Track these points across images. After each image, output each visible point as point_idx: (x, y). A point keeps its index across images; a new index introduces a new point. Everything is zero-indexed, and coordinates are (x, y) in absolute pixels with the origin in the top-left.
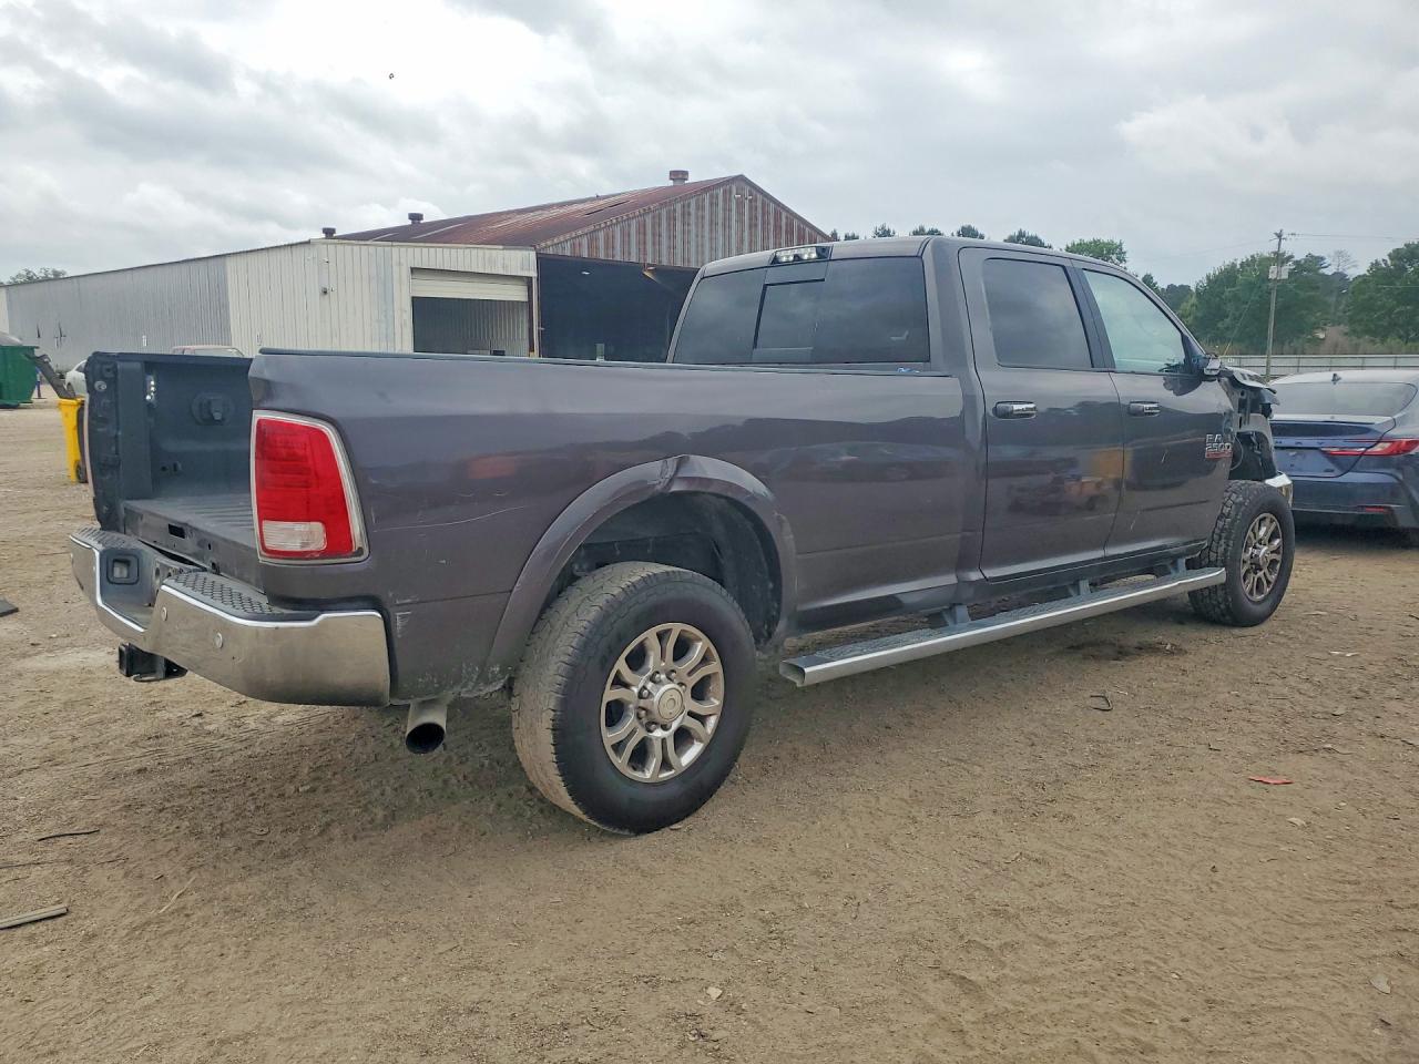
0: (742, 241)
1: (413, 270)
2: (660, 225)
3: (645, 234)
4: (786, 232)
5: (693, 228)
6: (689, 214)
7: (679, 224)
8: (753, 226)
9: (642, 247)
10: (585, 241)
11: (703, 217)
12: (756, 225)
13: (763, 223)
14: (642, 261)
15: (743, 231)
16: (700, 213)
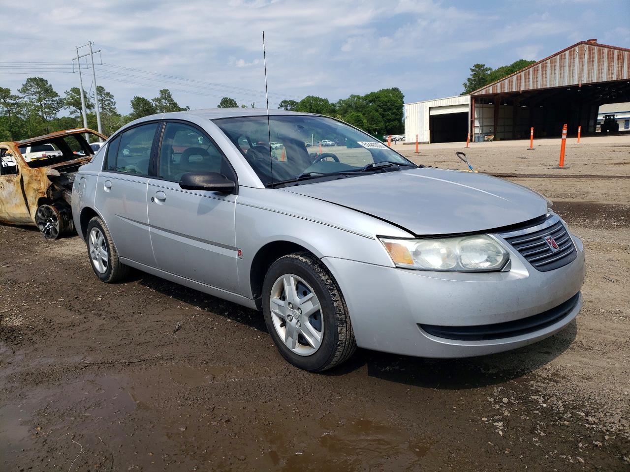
0: (582, 70)
1: (430, 109)
2: (529, 74)
3: (520, 80)
4: (618, 59)
5: (549, 72)
6: (546, 67)
7: (540, 72)
8: (591, 61)
9: (519, 85)
10: (491, 88)
11: (555, 66)
12: (593, 61)
13: (599, 59)
14: (518, 90)
15: (583, 65)
16: (553, 64)
